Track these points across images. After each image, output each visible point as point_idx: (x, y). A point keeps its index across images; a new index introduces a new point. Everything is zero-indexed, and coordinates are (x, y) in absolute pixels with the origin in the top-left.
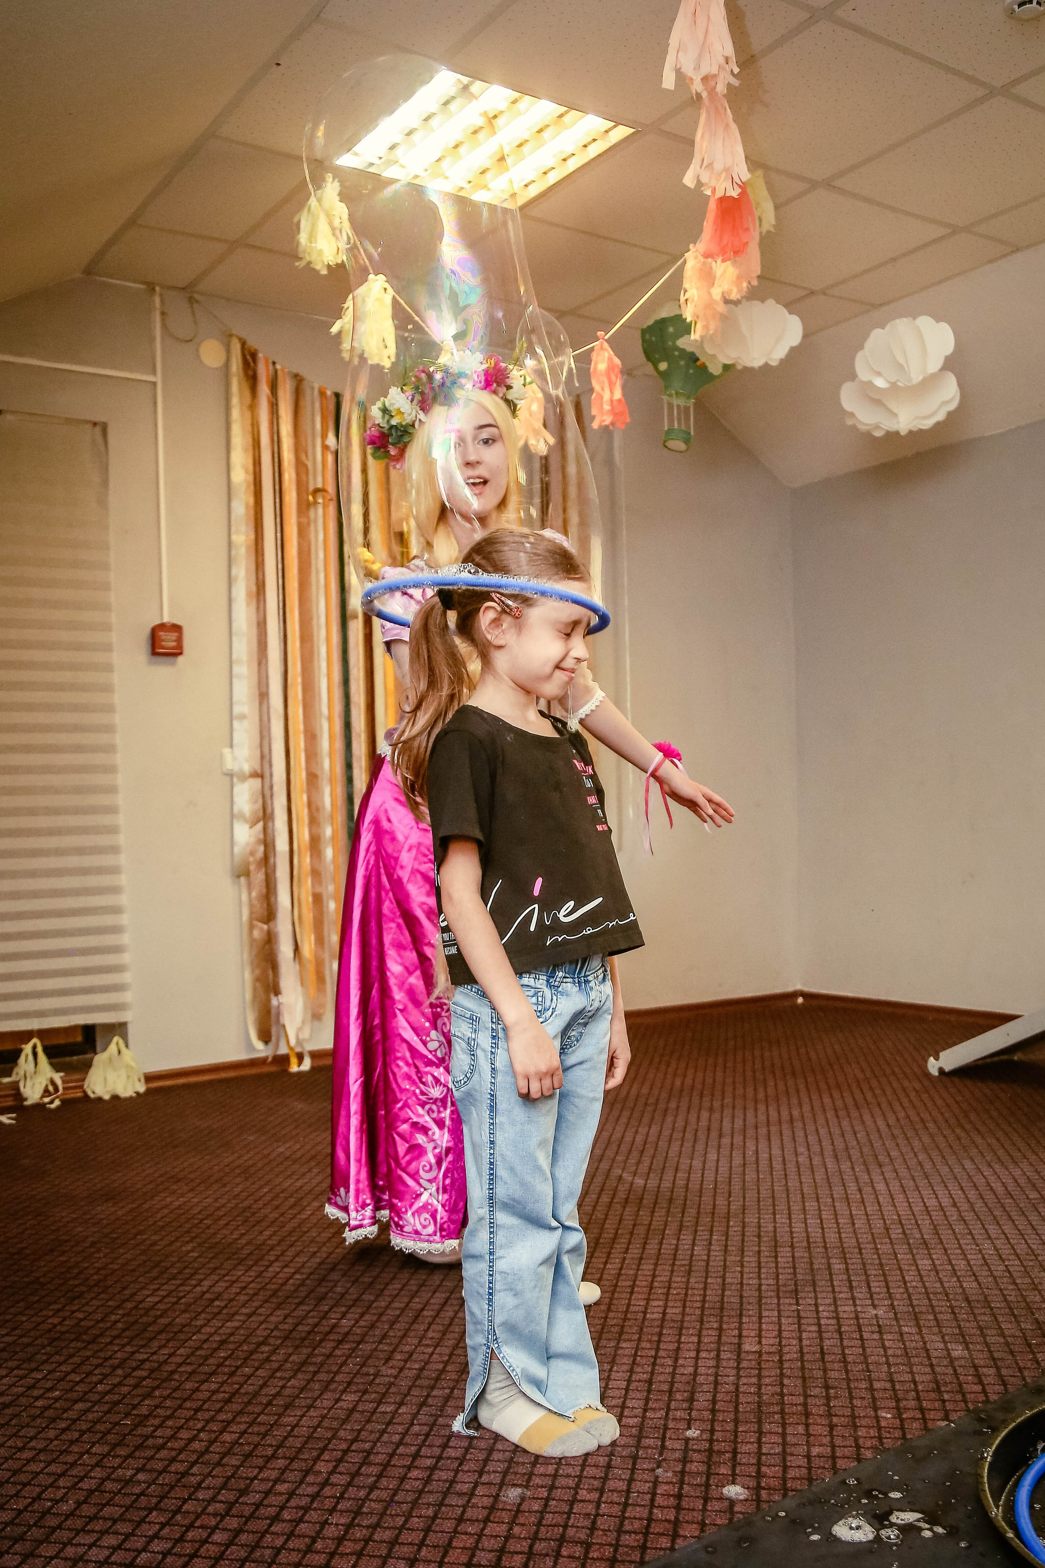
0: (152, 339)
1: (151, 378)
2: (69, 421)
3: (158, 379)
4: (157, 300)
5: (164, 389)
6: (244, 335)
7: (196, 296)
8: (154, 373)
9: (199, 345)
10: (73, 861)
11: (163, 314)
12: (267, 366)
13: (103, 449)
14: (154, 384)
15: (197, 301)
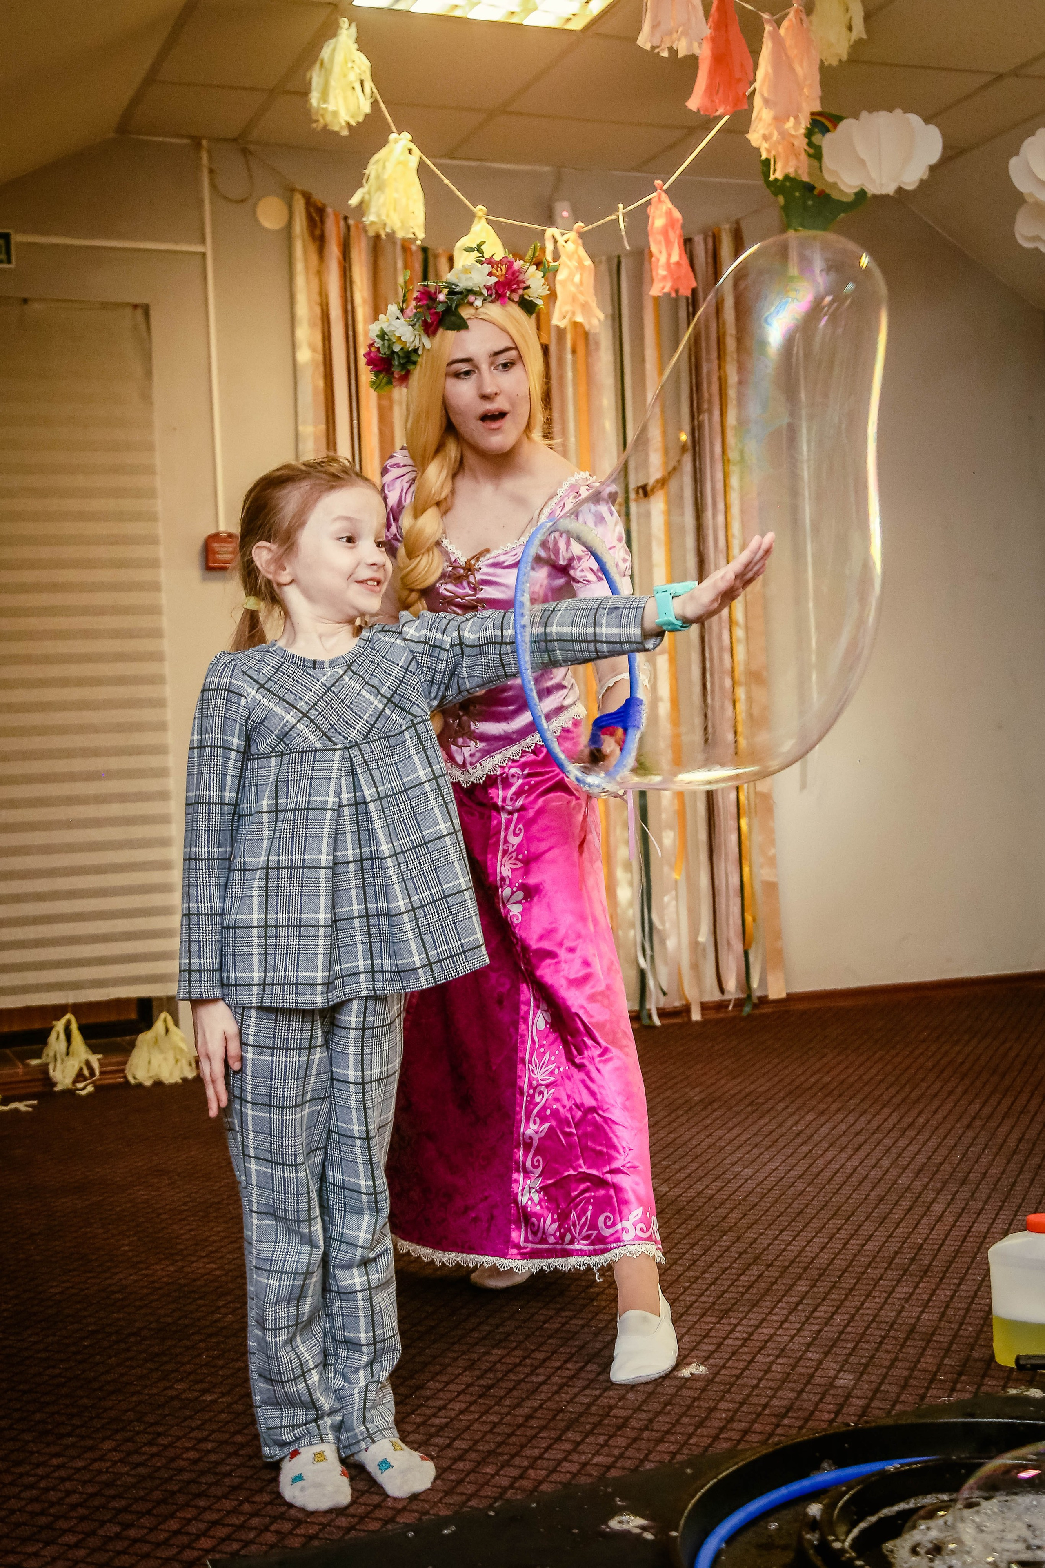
0: (201, 202)
1: (200, 249)
2: (105, 306)
3: (208, 249)
4: (205, 156)
5: (215, 259)
6: (307, 188)
7: (252, 147)
8: (203, 241)
9: (255, 206)
10: (115, 810)
11: (211, 171)
12: (338, 223)
13: (145, 334)
14: (204, 255)
15: (250, 153)
